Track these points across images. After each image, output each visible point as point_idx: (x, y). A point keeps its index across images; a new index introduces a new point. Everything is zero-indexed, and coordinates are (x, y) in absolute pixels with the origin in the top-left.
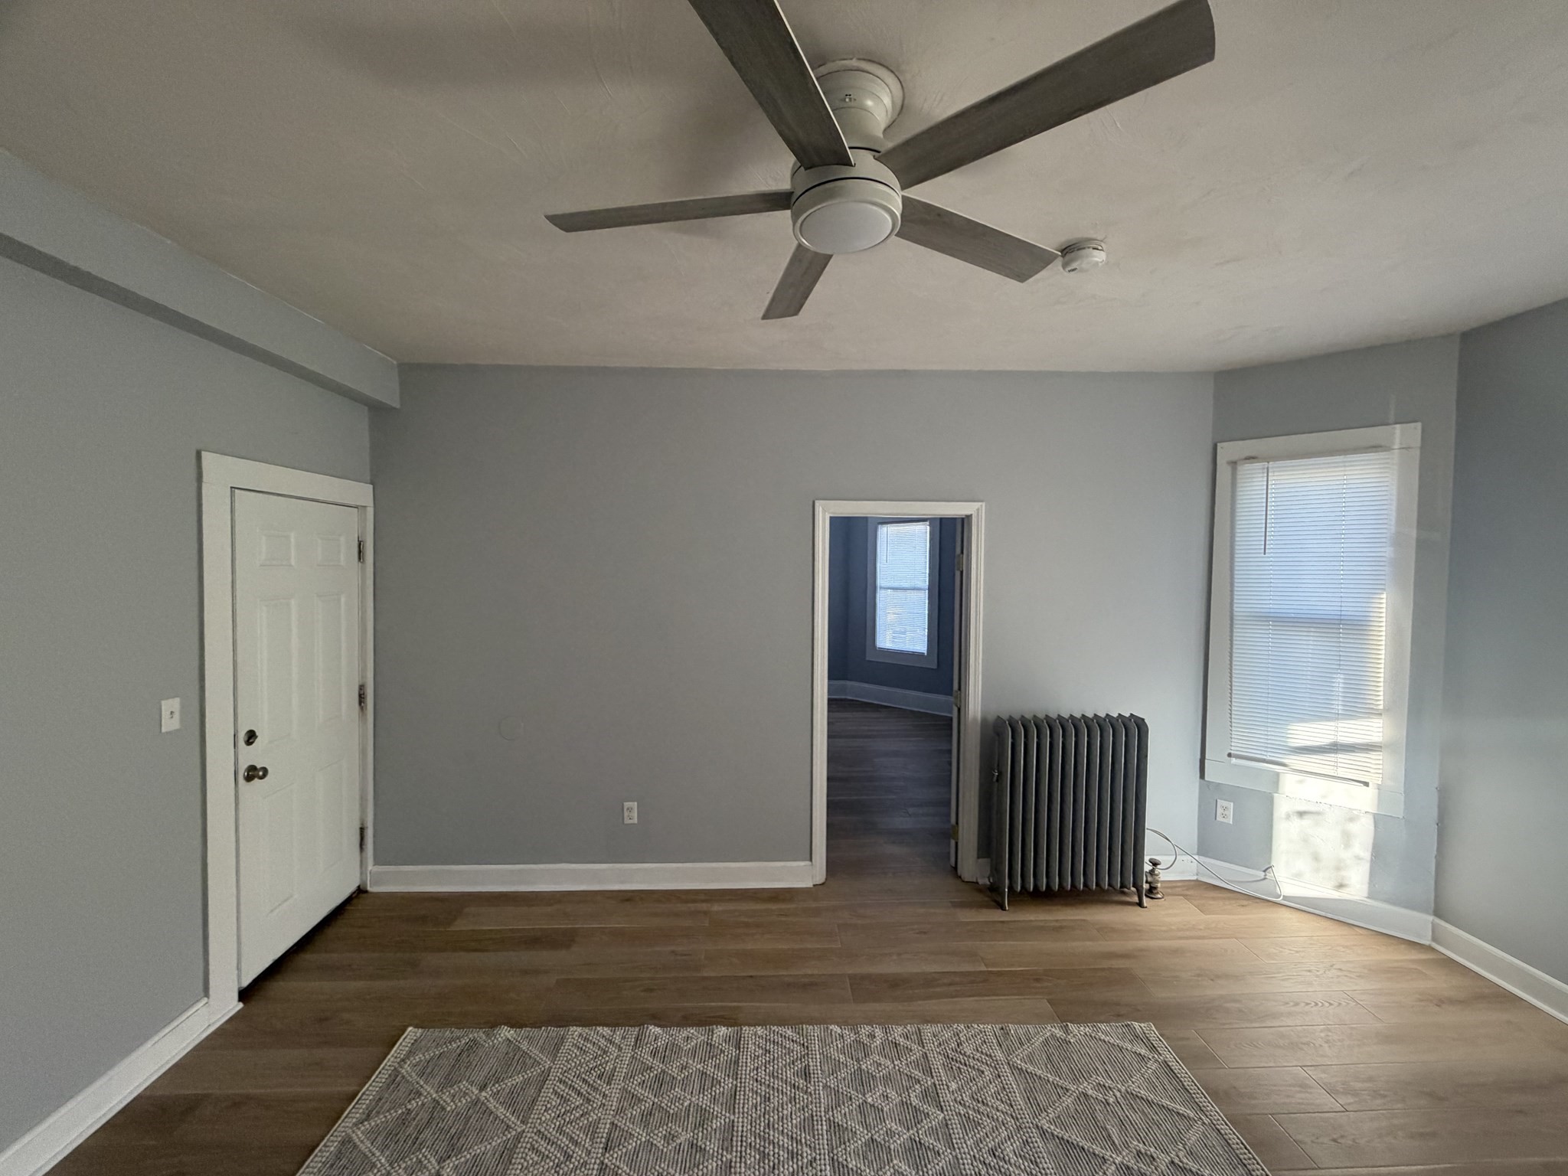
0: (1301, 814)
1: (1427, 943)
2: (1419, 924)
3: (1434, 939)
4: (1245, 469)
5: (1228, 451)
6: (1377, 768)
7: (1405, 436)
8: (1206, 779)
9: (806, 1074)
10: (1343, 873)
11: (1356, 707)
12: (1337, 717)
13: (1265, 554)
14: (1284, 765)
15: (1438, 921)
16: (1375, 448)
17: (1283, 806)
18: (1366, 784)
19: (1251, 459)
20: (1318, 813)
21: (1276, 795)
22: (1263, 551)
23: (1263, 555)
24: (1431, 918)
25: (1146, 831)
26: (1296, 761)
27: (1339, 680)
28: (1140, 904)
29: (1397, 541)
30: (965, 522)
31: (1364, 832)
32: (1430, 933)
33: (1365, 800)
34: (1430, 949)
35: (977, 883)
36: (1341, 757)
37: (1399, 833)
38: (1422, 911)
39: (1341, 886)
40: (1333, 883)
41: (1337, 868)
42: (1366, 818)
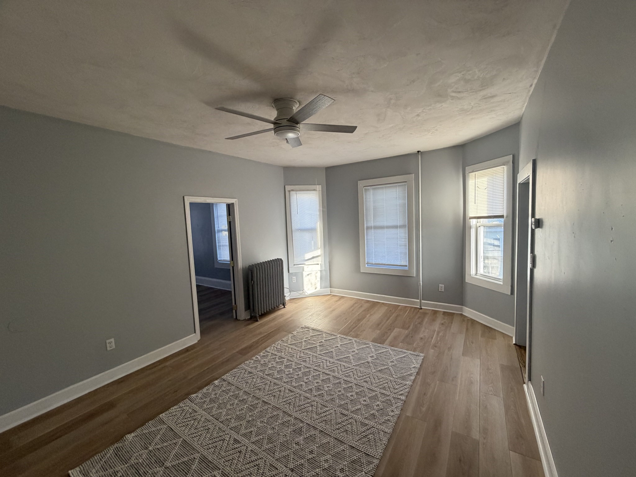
0: (308, 275)
1: (330, 293)
2: (328, 291)
3: (331, 293)
4: (292, 193)
5: (288, 188)
6: (320, 260)
7: (319, 187)
8: (290, 272)
9: (250, 373)
10: (316, 285)
11: (316, 249)
12: (313, 251)
14: (305, 264)
15: (331, 288)
16: (314, 190)
17: (305, 274)
18: (318, 264)
19: (292, 190)
20: (311, 274)
21: (303, 272)
22: (297, 213)
24: (330, 288)
25: (285, 289)
26: (307, 263)
27: (313, 242)
28: (284, 307)
29: (320, 210)
30: (233, 204)
31: (319, 275)
33: (318, 268)
34: (330, 295)
35: (246, 319)
36: (314, 259)
37: (324, 273)
38: (329, 288)
39: (316, 288)
40: (315, 288)
41: (315, 285)
42: (319, 272)
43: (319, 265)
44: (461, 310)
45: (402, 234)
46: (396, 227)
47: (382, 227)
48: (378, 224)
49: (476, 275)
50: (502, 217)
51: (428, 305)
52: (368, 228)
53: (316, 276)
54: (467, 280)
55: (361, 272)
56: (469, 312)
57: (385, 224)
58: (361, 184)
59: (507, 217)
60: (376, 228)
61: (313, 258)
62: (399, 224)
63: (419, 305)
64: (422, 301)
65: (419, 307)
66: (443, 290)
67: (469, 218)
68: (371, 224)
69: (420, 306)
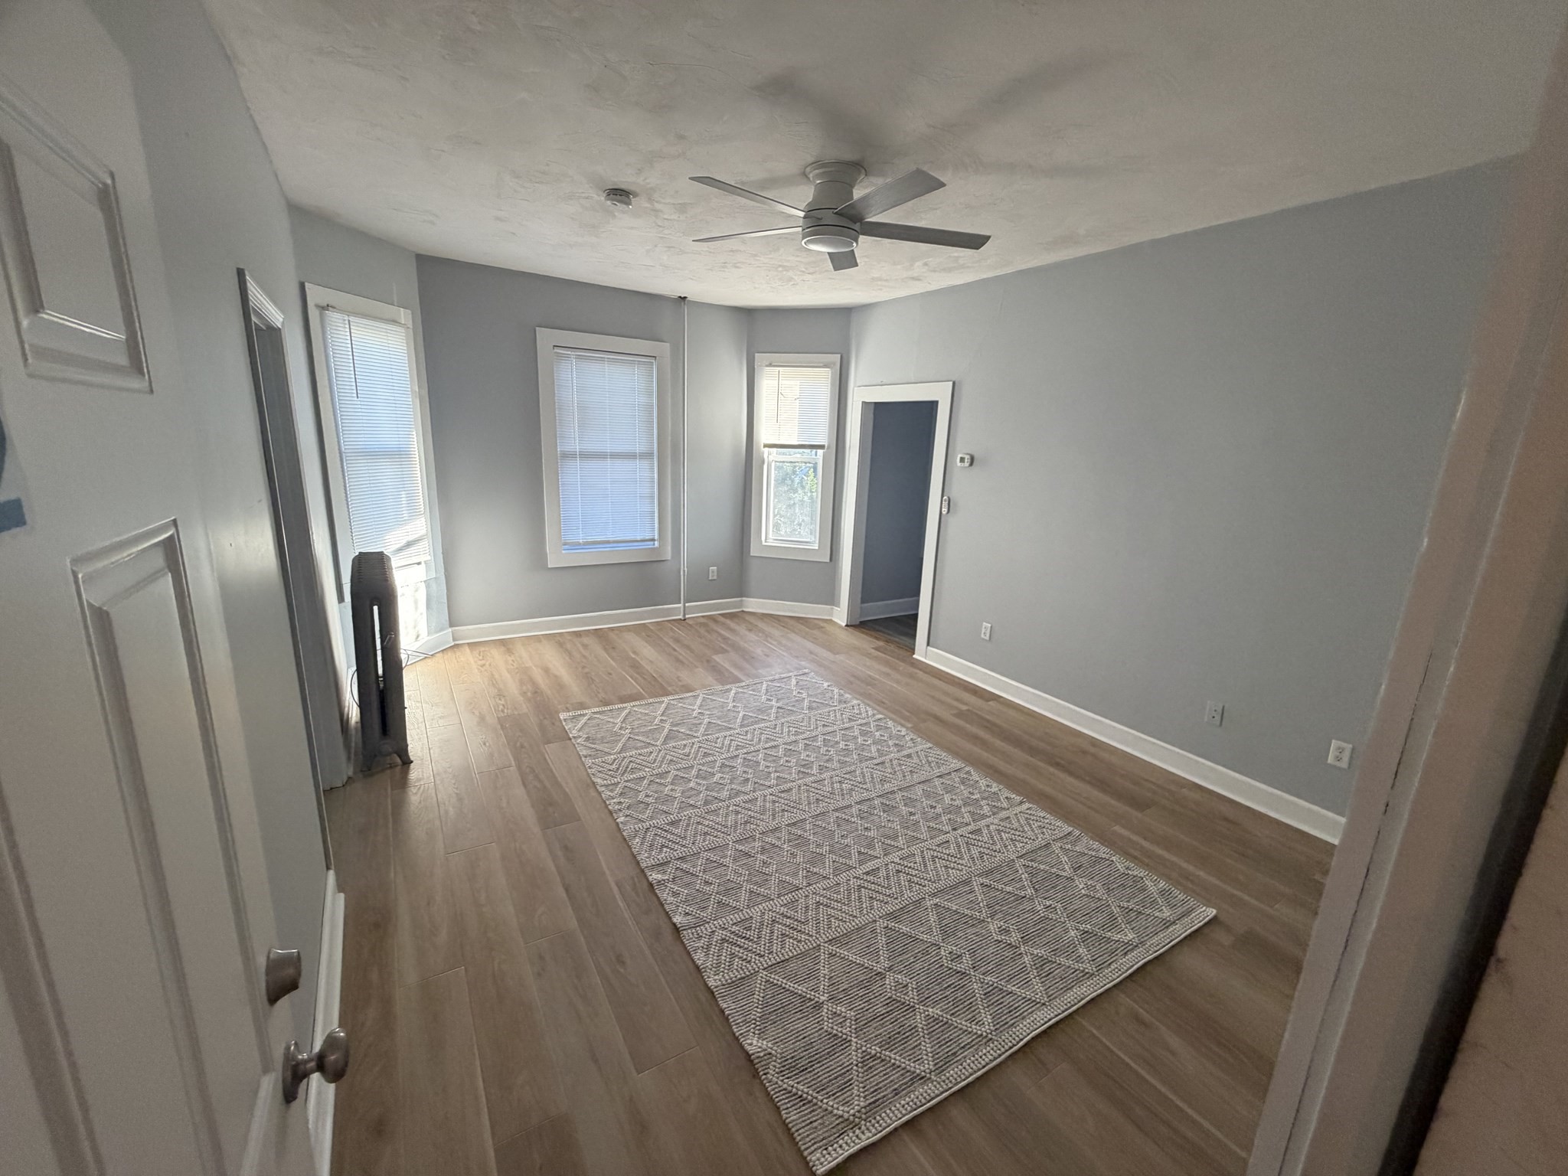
1: (453, 644)
2: (447, 636)
3: (454, 640)
5: (316, 294)
6: (423, 550)
7: (404, 315)
11: (413, 512)
12: (406, 522)
13: (358, 397)
15: (454, 628)
16: (394, 322)
18: (419, 564)
19: (331, 307)
22: (355, 395)
23: (356, 399)
24: (450, 630)
27: (404, 495)
29: (413, 392)
31: (422, 595)
32: (451, 638)
33: (421, 575)
34: (456, 646)
36: (412, 549)
37: (434, 586)
38: (446, 628)
39: (418, 637)
40: (415, 637)
41: (415, 627)
42: (423, 586)
43: (423, 563)
44: (741, 604)
45: (645, 473)
46: (631, 456)
47: (601, 456)
48: (591, 447)
49: (766, 542)
50: (822, 447)
51: (697, 610)
52: (566, 456)
53: (416, 602)
54: (754, 551)
55: (549, 566)
56: (754, 605)
57: (609, 448)
58: (546, 338)
59: (829, 447)
60: (586, 456)
61: (409, 545)
62: (639, 447)
63: (682, 614)
64: (687, 605)
65: (681, 617)
66: (715, 578)
67: (762, 445)
68: (576, 446)
69: (684, 615)
